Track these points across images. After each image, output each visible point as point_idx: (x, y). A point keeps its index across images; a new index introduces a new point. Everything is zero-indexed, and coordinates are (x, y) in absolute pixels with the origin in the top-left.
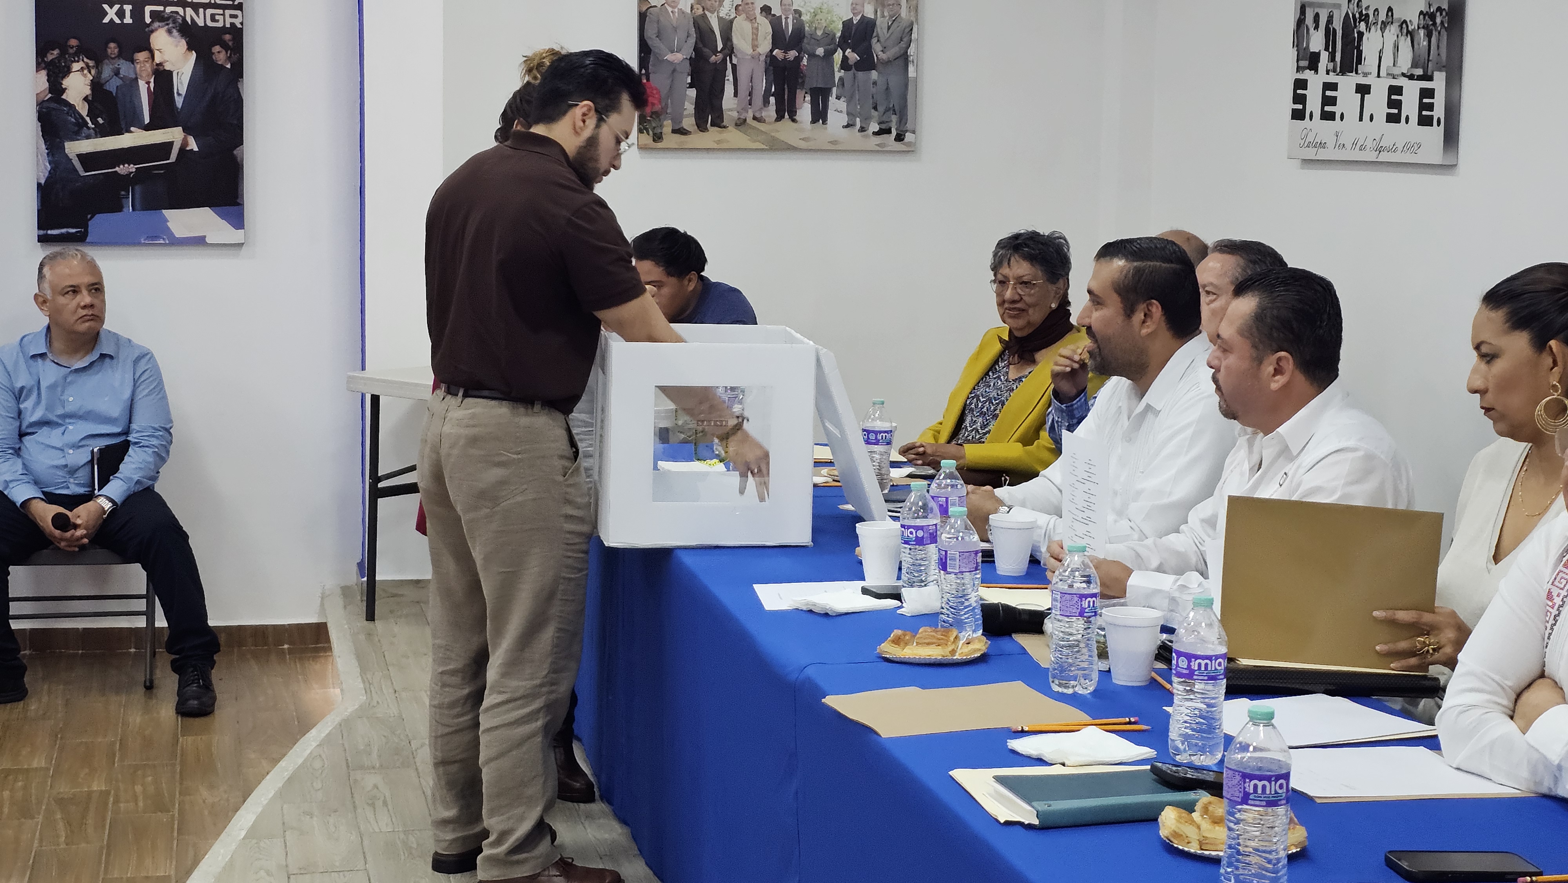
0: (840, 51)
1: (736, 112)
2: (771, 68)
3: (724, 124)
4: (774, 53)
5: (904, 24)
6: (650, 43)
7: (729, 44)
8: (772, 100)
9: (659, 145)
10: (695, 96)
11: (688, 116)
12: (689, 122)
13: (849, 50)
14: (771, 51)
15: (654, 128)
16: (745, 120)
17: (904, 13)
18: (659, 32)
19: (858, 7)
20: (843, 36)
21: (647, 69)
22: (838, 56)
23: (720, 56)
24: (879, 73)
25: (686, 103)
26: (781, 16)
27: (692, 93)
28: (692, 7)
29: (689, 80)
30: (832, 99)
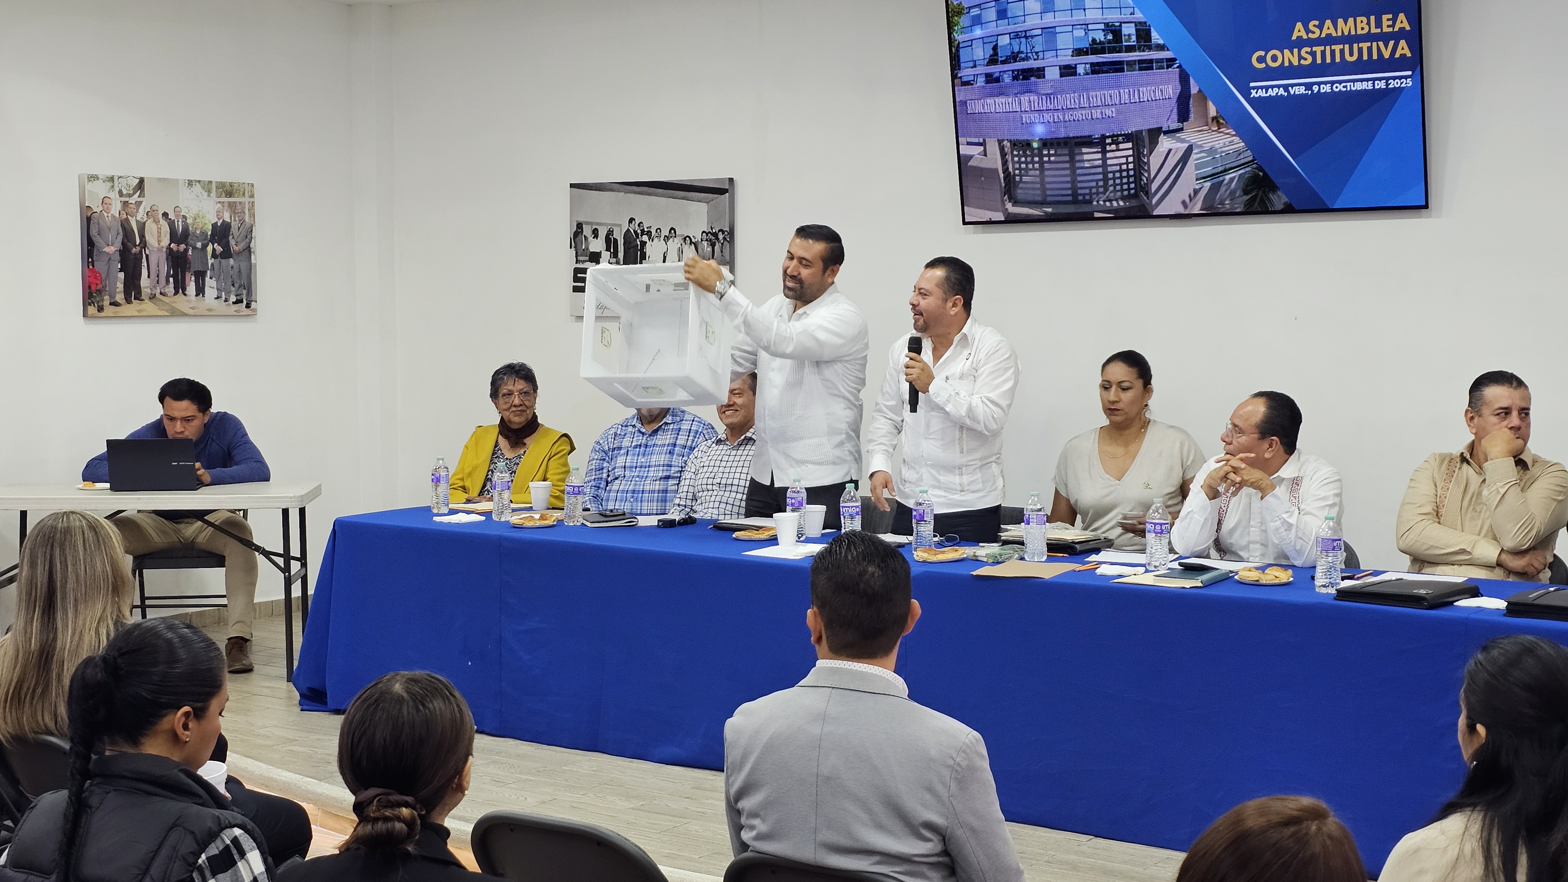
0: (210, 243)
1: (149, 289)
2: (170, 257)
3: (142, 298)
4: (171, 246)
5: (248, 226)
6: (94, 239)
7: (144, 239)
8: (171, 279)
9: (102, 314)
10: (123, 278)
11: (119, 292)
12: (120, 297)
13: (216, 244)
14: (170, 245)
15: (98, 301)
16: (155, 295)
17: (247, 219)
18: (99, 231)
19: (220, 214)
20: (212, 235)
21: (92, 259)
22: (210, 248)
23: (138, 248)
24: (234, 260)
25: (118, 283)
26: (174, 220)
27: (122, 275)
28: (119, 213)
29: (119, 267)
30: (207, 279)
